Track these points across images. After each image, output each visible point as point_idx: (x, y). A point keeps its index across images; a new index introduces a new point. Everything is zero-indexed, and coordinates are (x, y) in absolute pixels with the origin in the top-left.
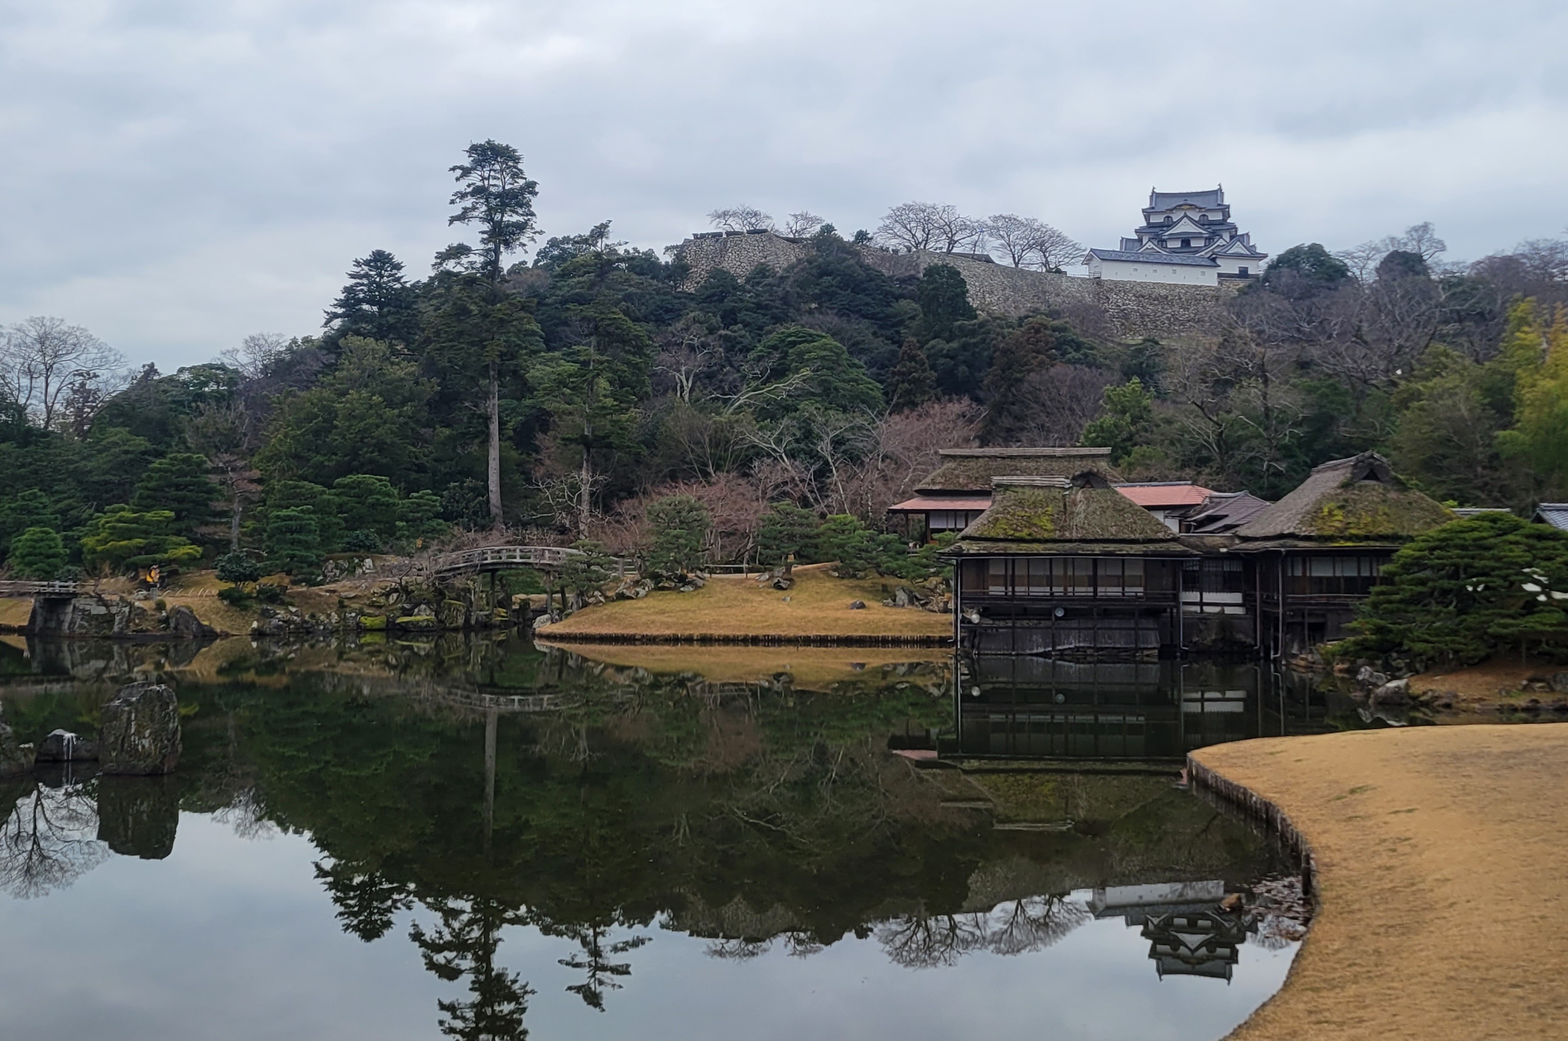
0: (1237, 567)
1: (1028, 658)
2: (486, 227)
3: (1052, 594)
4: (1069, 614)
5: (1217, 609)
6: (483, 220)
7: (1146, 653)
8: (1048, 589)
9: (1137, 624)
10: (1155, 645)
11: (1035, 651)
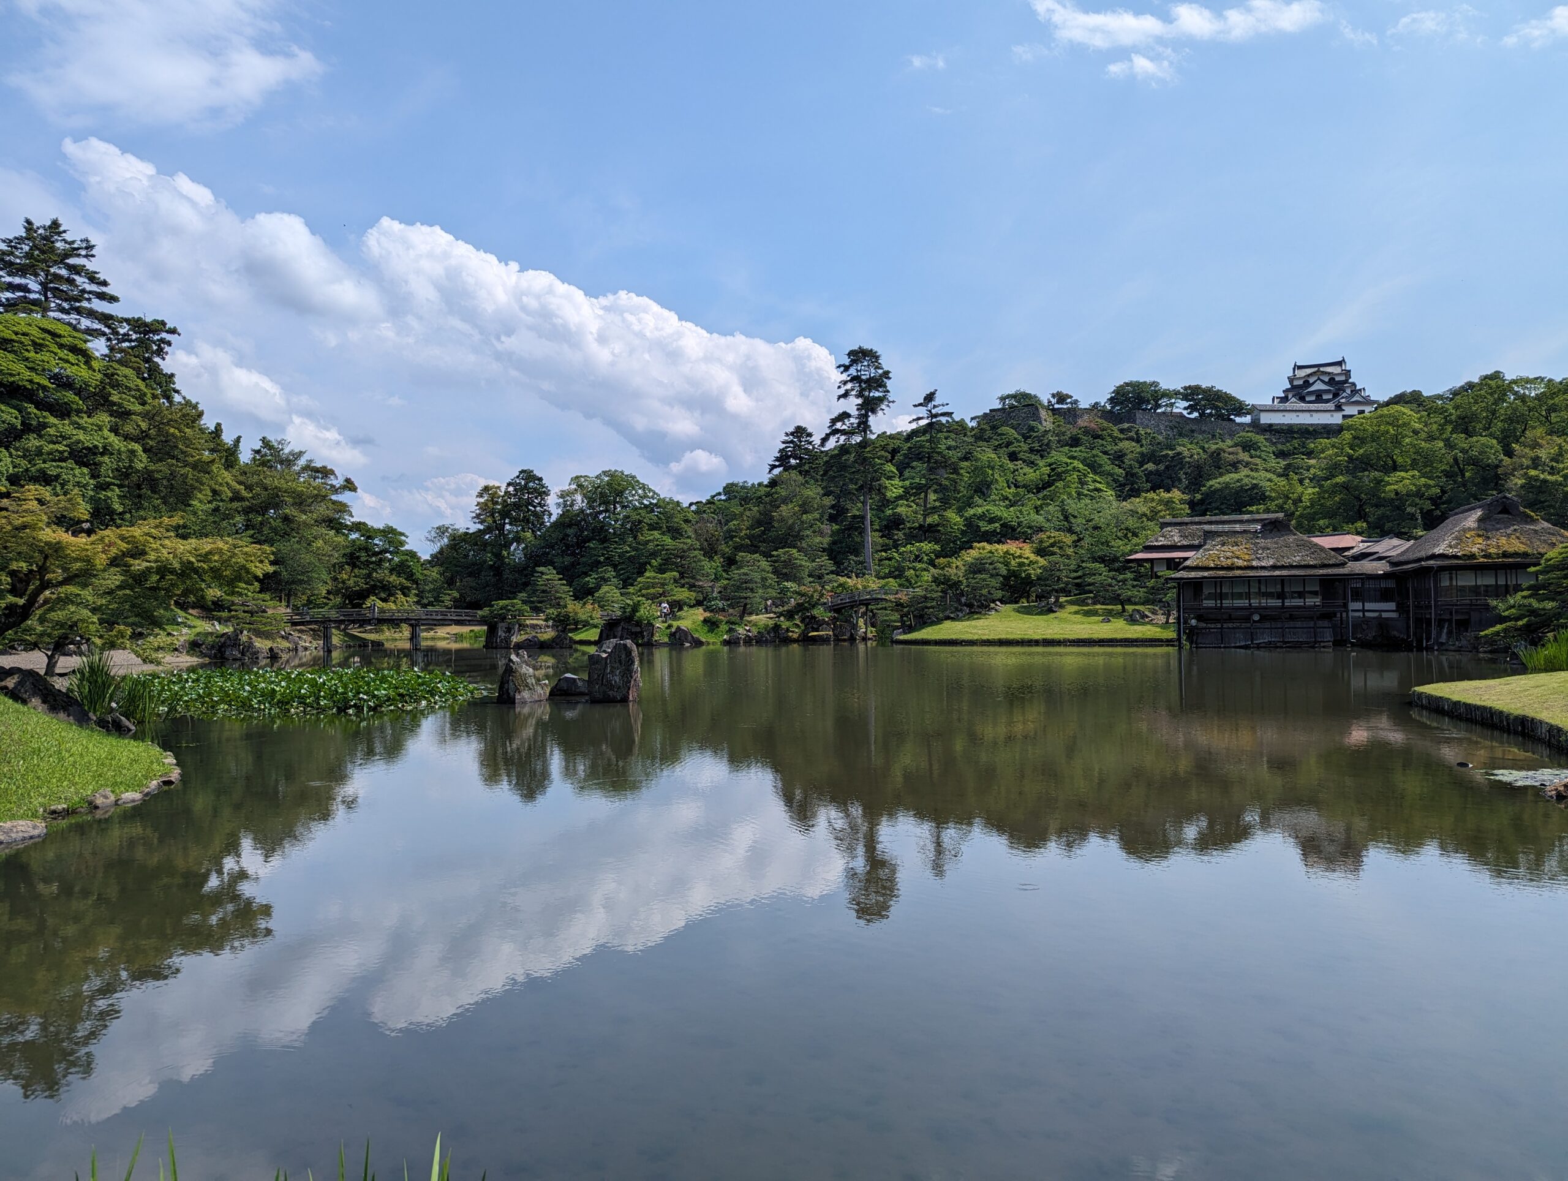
0: (1391, 584)
1: (1233, 650)
2: (860, 401)
3: (1250, 605)
4: (1263, 618)
5: (1375, 614)
6: (857, 396)
7: (1322, 644)
8: (1247, 601)
9: (1315, 624)
10: (1329, 639)
11: (1238, 645)
